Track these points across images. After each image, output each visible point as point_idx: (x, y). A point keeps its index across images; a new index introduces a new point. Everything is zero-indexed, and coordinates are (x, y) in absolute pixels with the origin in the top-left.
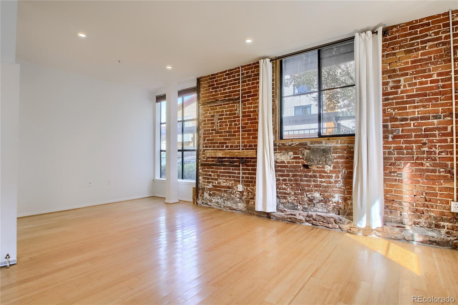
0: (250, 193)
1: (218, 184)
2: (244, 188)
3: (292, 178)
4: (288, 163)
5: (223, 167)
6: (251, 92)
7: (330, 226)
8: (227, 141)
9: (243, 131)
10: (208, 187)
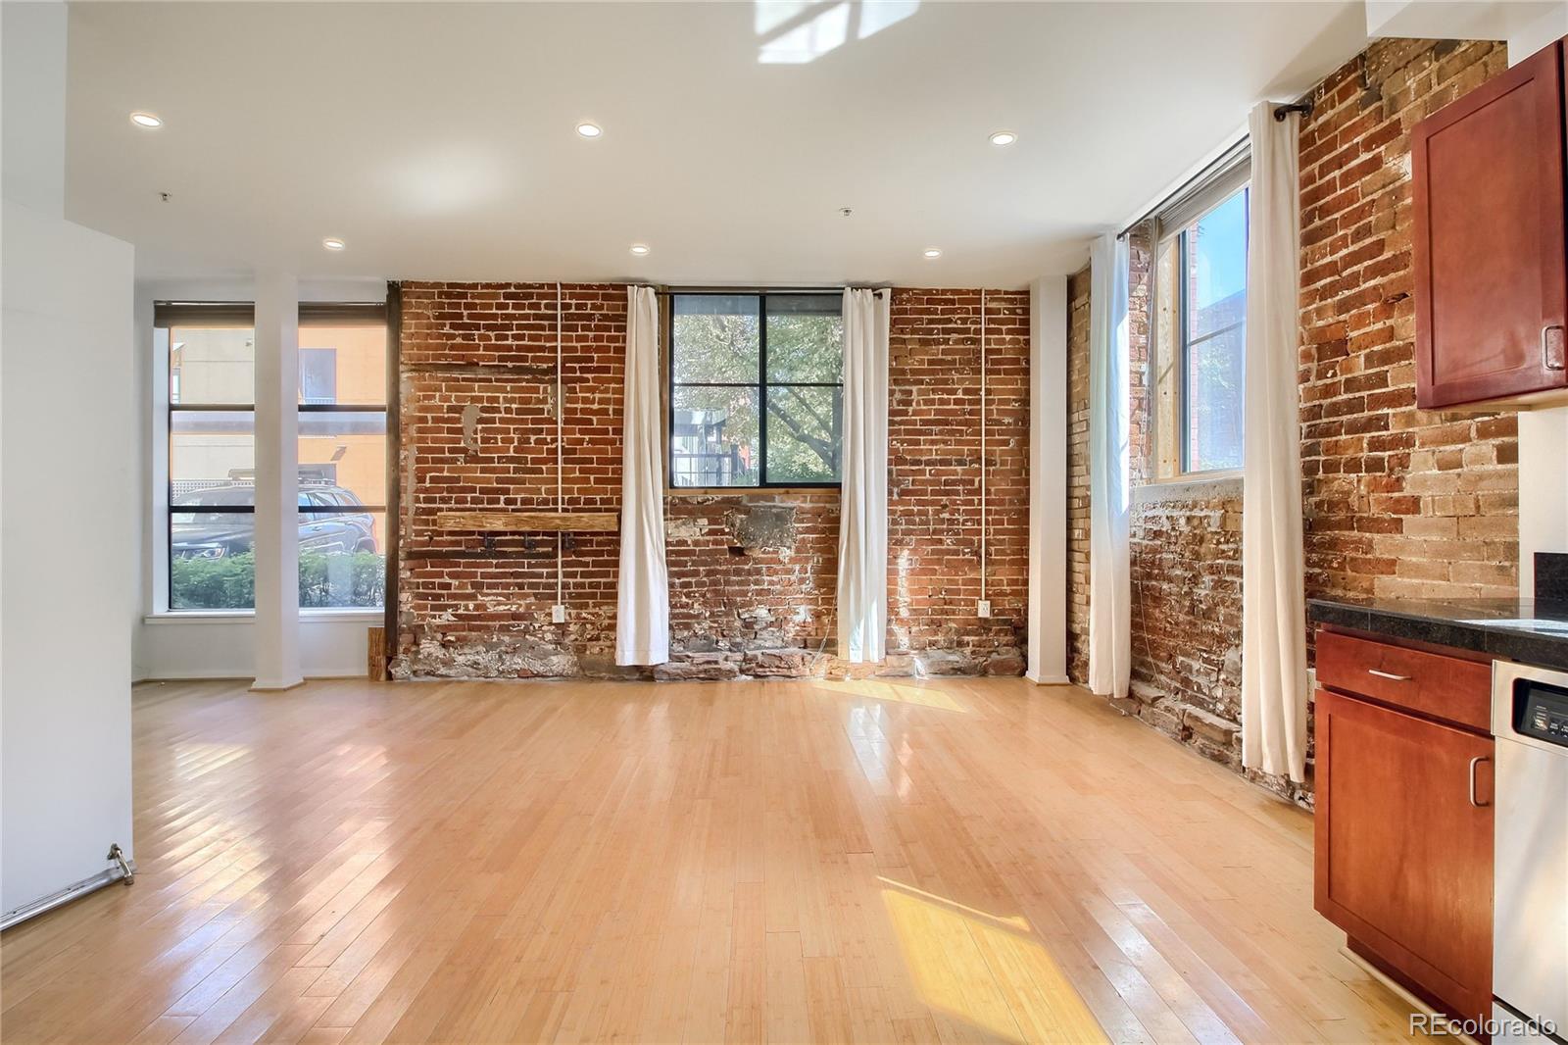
0: (588, 626)
1: (474, 610)
2: (570, 614)
3: (705, 579)
4: (696, 543)
5: (495, 561)
6: (591, 360)
7: (794, 672)
8: (512, 487)
9: (565, 461)
10: (437, 621)
